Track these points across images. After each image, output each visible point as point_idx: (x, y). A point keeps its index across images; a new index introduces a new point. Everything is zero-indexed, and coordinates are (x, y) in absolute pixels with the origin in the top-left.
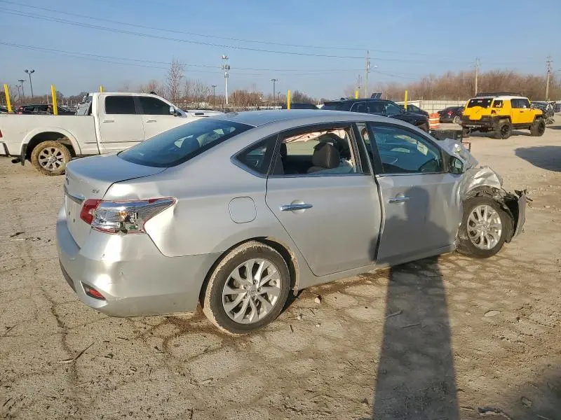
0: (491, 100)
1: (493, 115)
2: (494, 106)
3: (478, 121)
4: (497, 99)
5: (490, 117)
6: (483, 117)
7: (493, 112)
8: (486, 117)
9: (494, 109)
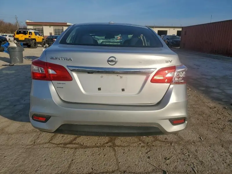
0: (27, 31)
1: (30, 38)
2: (29, 34)
3: (23, 40)
4: (29, 31)
5: (29, 39)
6: (25, 39)
7: (29, 37)
8: (27, 39)
9: (30, 35)
